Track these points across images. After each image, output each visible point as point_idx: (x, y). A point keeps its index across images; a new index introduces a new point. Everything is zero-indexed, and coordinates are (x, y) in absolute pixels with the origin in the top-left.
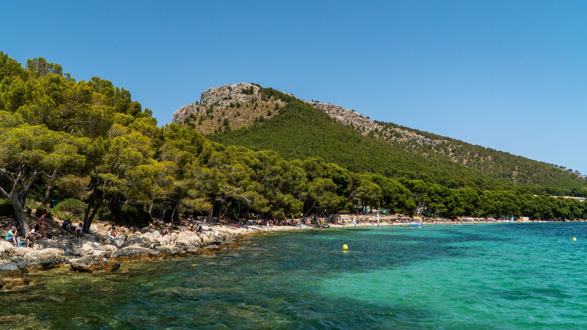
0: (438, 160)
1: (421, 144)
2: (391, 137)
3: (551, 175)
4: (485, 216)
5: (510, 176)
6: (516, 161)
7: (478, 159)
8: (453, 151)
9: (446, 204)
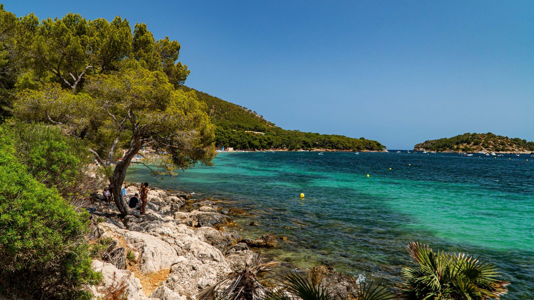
3: (238, 114)
6: (214, 101)
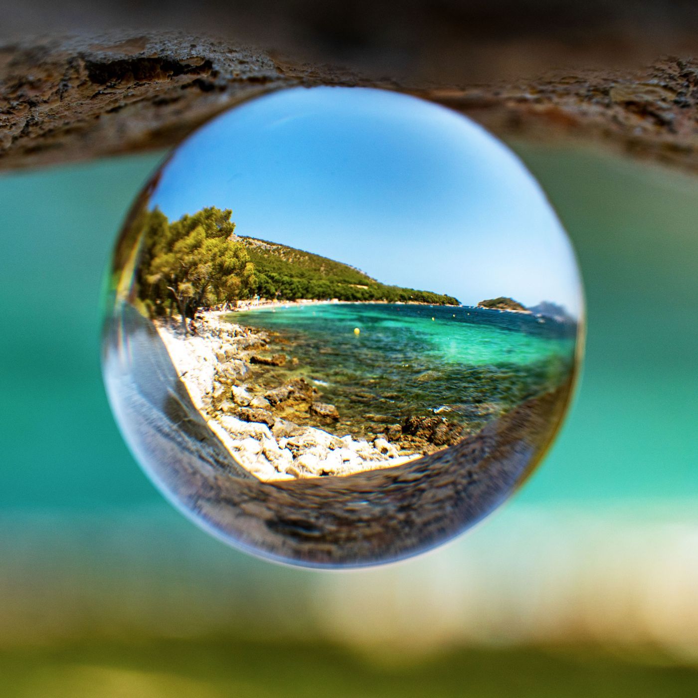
0: (274, 259)
1: (264, 249)
2: (246, 245)
4: (312, 298)
5: (319, 270)
7: (299, 259)
8: (284, 253)
9: (291, 290)
